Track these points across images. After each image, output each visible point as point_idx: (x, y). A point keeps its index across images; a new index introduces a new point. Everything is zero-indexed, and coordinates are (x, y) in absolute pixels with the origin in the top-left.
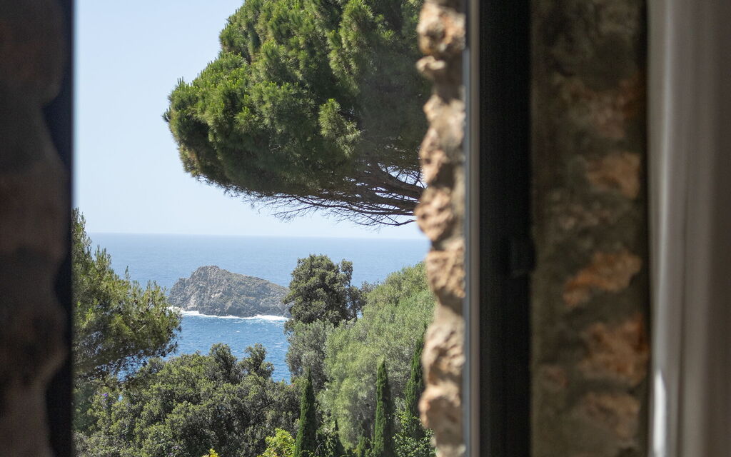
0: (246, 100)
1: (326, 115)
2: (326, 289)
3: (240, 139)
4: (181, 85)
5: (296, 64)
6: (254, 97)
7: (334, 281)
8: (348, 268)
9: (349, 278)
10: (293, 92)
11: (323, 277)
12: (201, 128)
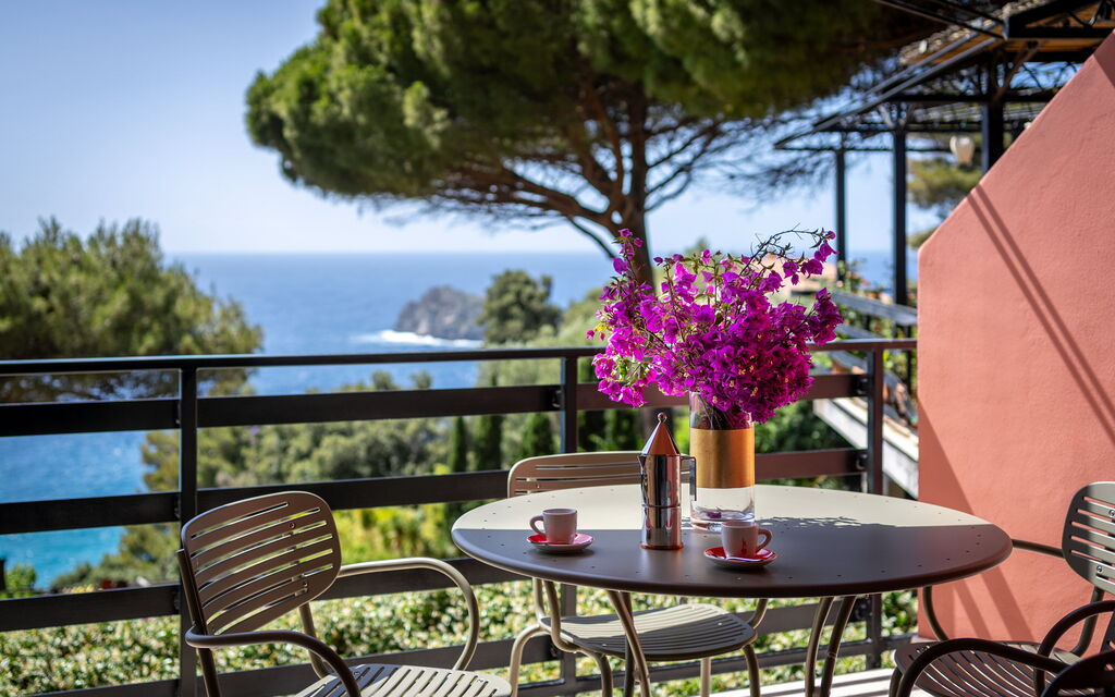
0: (323, 88)
1: (411, 102)
2: (522, 306)
3: (316, 132)
4: (261, 77)
5: (380, 47)
6: (333, 85)
7: (531, 297)
8: (548, 283)
9: (547, 294)
10: (375, 77)
11: (518, 294)
12: (276, 123)
